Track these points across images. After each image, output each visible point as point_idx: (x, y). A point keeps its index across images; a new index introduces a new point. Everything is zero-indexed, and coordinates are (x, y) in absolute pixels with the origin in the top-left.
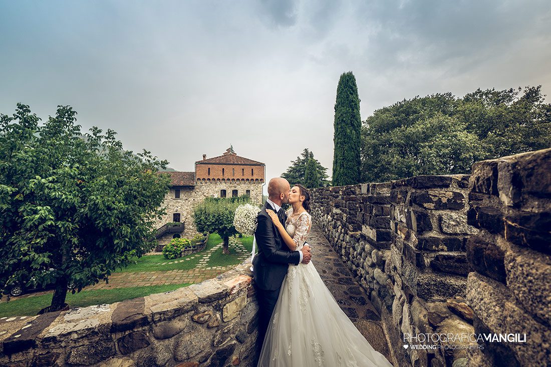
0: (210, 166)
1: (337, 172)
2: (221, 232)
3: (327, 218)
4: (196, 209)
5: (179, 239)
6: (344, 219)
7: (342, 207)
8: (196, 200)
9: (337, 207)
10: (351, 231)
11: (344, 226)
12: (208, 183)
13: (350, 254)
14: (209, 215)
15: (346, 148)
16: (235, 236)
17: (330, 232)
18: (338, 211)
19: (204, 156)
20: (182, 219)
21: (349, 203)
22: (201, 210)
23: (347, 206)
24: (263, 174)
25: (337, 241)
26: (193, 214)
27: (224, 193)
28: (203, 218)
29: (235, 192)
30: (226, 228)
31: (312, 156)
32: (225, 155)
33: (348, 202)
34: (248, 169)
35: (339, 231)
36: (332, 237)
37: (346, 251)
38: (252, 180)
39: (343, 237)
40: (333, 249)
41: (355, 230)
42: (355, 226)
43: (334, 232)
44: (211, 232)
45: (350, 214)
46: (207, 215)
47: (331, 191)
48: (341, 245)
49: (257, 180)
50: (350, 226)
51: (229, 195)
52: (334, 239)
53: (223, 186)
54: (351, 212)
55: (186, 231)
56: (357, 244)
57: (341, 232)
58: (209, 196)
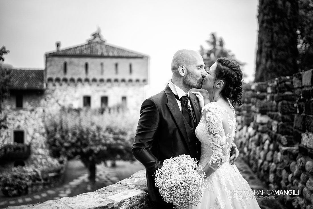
0: (67, 60)
1: (261, 67)
2: (84, 157)
3: (247, 131)
4: (48, 124)
5: (24, 168)
6: (274, 128)
7: (272, 111)
8: (47, 110)
9: (263, 112)
10: (284, 146)
11: (273, 139)
12: (64, 85)
13: (281, 179)
14: (67, 132)
15: (276, 28)
16: (106, 165)
17: (252, 153)
18: (265, 119)
19: (58, 45)
20: (27, 139)
21: (283, 104)
22: (55, 125)
23: (279, 108)
24: (147, 72)
25: (262, 164)
26: (44, 130)
27: (87, 100)
28: (58, 136)
29: (104, 100)
30: (91, 152)
31: (221, 44)
32: (90, 43)
33: (280, 103)
34: (124, 64)
35: (266, 147)
36: (254, 159)
37: (275, 175)
38: (130, 81)
39: (272, 156)
40: (255, 176)
41: (290, 144)
42: (291, 138)
43: (258, 151)
44: (70, 158)
45: (283, 120)
46: (64, 132)
47: (253, 91)
48: (269, 168)
49: (138, 81)
50: (283, 138)
51: (96, 103)
52: (257, 161)
53: (86, 90)
54: (286, 117)
55: (33, 156)
56: (293, 163)
57: (269, 150)
58: (66, 105)
